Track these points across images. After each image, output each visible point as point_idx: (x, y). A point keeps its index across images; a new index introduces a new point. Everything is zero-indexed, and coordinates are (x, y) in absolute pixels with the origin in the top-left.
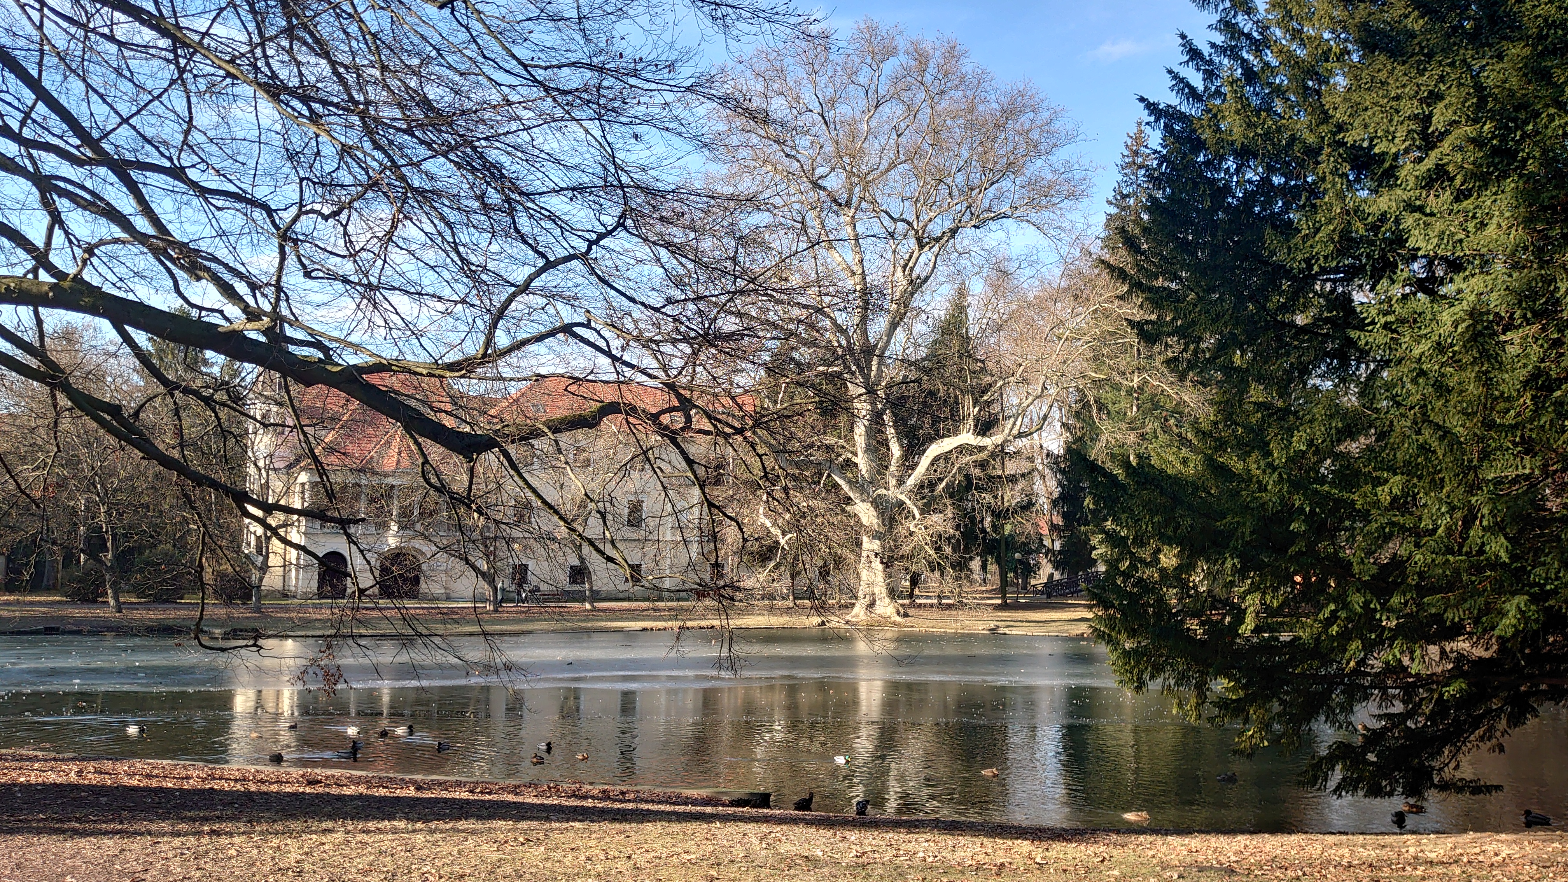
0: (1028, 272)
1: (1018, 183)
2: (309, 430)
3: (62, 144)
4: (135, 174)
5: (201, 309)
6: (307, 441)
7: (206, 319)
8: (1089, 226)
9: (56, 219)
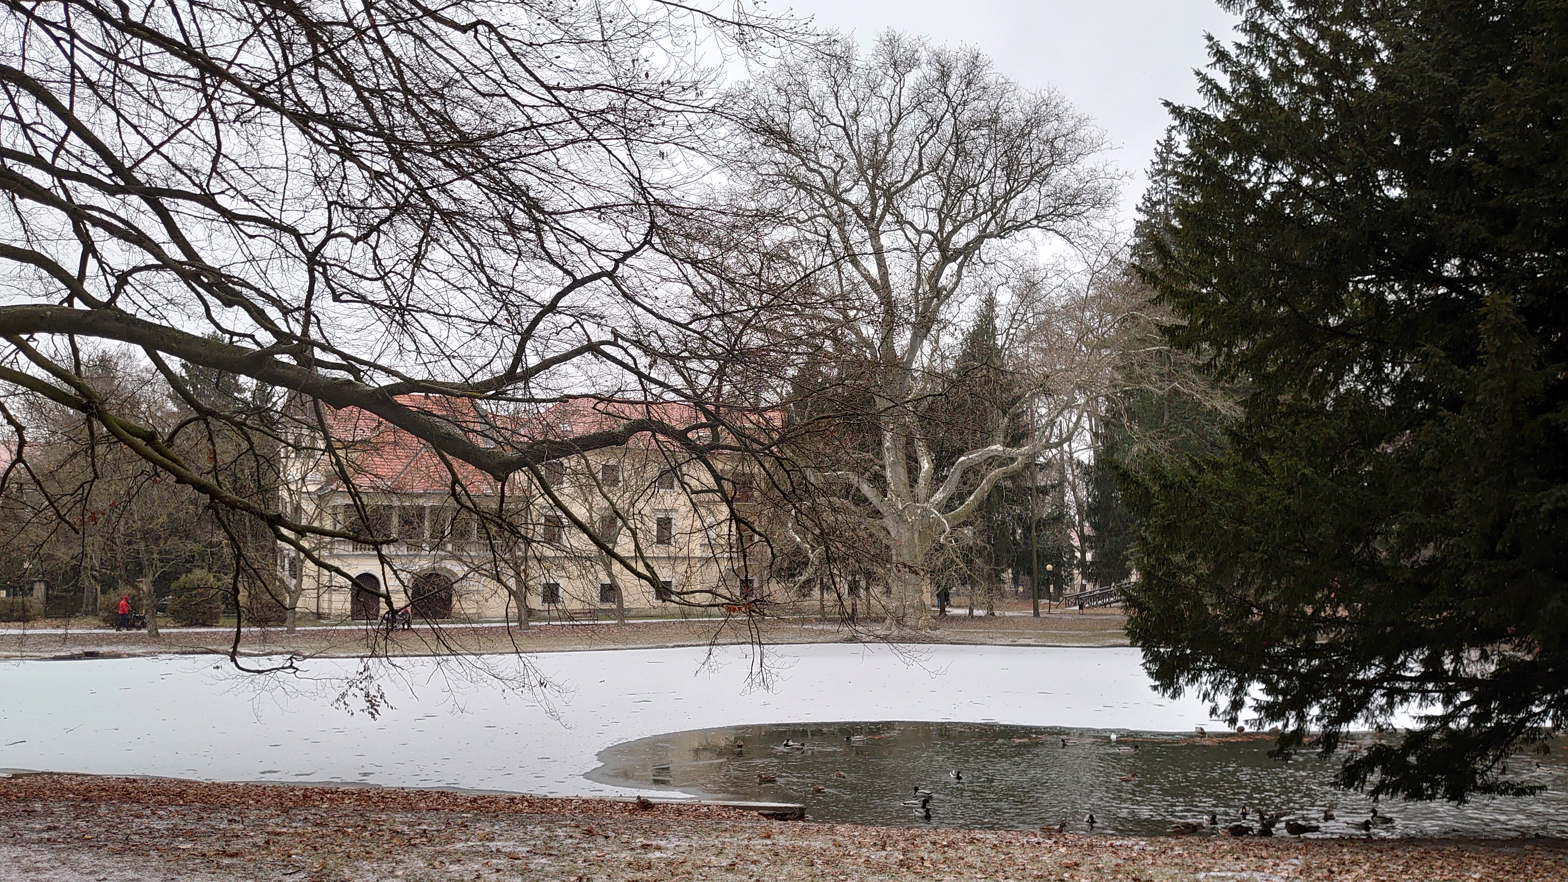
0: (1056, 281)
1: (1043, 191)
2: (341, 453)
3: (94, 174)
4: (165, 202)
5: (232, 334)
6: (338, 463)
7: (239, 344)
8: (1116, 234)
9: (89, 248)
